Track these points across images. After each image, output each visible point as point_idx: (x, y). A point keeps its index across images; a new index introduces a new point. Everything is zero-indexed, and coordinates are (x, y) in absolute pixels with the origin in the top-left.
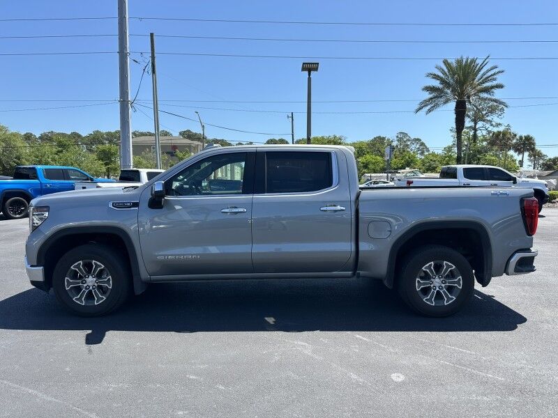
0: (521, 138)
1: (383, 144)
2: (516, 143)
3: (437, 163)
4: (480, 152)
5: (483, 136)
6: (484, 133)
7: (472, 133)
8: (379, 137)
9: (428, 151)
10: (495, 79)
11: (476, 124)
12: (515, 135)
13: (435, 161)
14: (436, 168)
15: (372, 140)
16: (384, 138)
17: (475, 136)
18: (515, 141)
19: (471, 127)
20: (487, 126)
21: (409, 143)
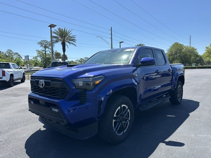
2: (62, 57)
5: (48, 54)
6: (49, 52)
17: (45, 53)
19: (43, 50)
20: (50, 50)
21: (13, 54)
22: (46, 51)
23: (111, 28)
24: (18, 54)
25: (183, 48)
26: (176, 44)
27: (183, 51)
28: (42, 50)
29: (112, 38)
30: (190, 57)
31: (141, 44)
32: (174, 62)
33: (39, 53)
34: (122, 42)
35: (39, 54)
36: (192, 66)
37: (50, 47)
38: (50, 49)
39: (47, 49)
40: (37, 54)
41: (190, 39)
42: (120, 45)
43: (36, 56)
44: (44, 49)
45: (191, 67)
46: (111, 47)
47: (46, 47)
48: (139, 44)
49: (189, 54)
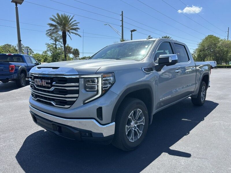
0: (74, 49)
1: (10, 48)
2: (73, 51)
3: (41, 58)
4: (59, 54)
5: (59, 48)
6: (59, 46)
7: (54, 46)
8: (8, 45)
9: (33, 53)
10: (77, 25)
11: (56, 42)
12: (72, 48)
13: (40, 57)
14: (41, 60)
15: (4, 46)
16: (10, 45)
17: (56, 47)
18: (72, 50)
19: (54, 44)
20: (60, 44)
21: (24, 48)
22: (56, 45)
23: (122, 12)
24: (29, 48)
25: (219, 42)
26: (211, 37)
27: (219, 45)
28: (52, 44)
29: (122, 26)
30: (227, 53)
31: (166, 36)
32: (206, 59)
33: (49, 47)
34: (134, 30)
35: (49, 49)
36: (229, 64)
37: (62, 40)
38: (61, 42)
39: (57, 43)
40: (47, 48)
41: (228, 32)
42: (132, 34)
43: (46, 50)
44: (54, 42)
45: (227, 65)
46: (121, 38)
47: (56, 40)
48: (164, 36)
49: (226, 49)
